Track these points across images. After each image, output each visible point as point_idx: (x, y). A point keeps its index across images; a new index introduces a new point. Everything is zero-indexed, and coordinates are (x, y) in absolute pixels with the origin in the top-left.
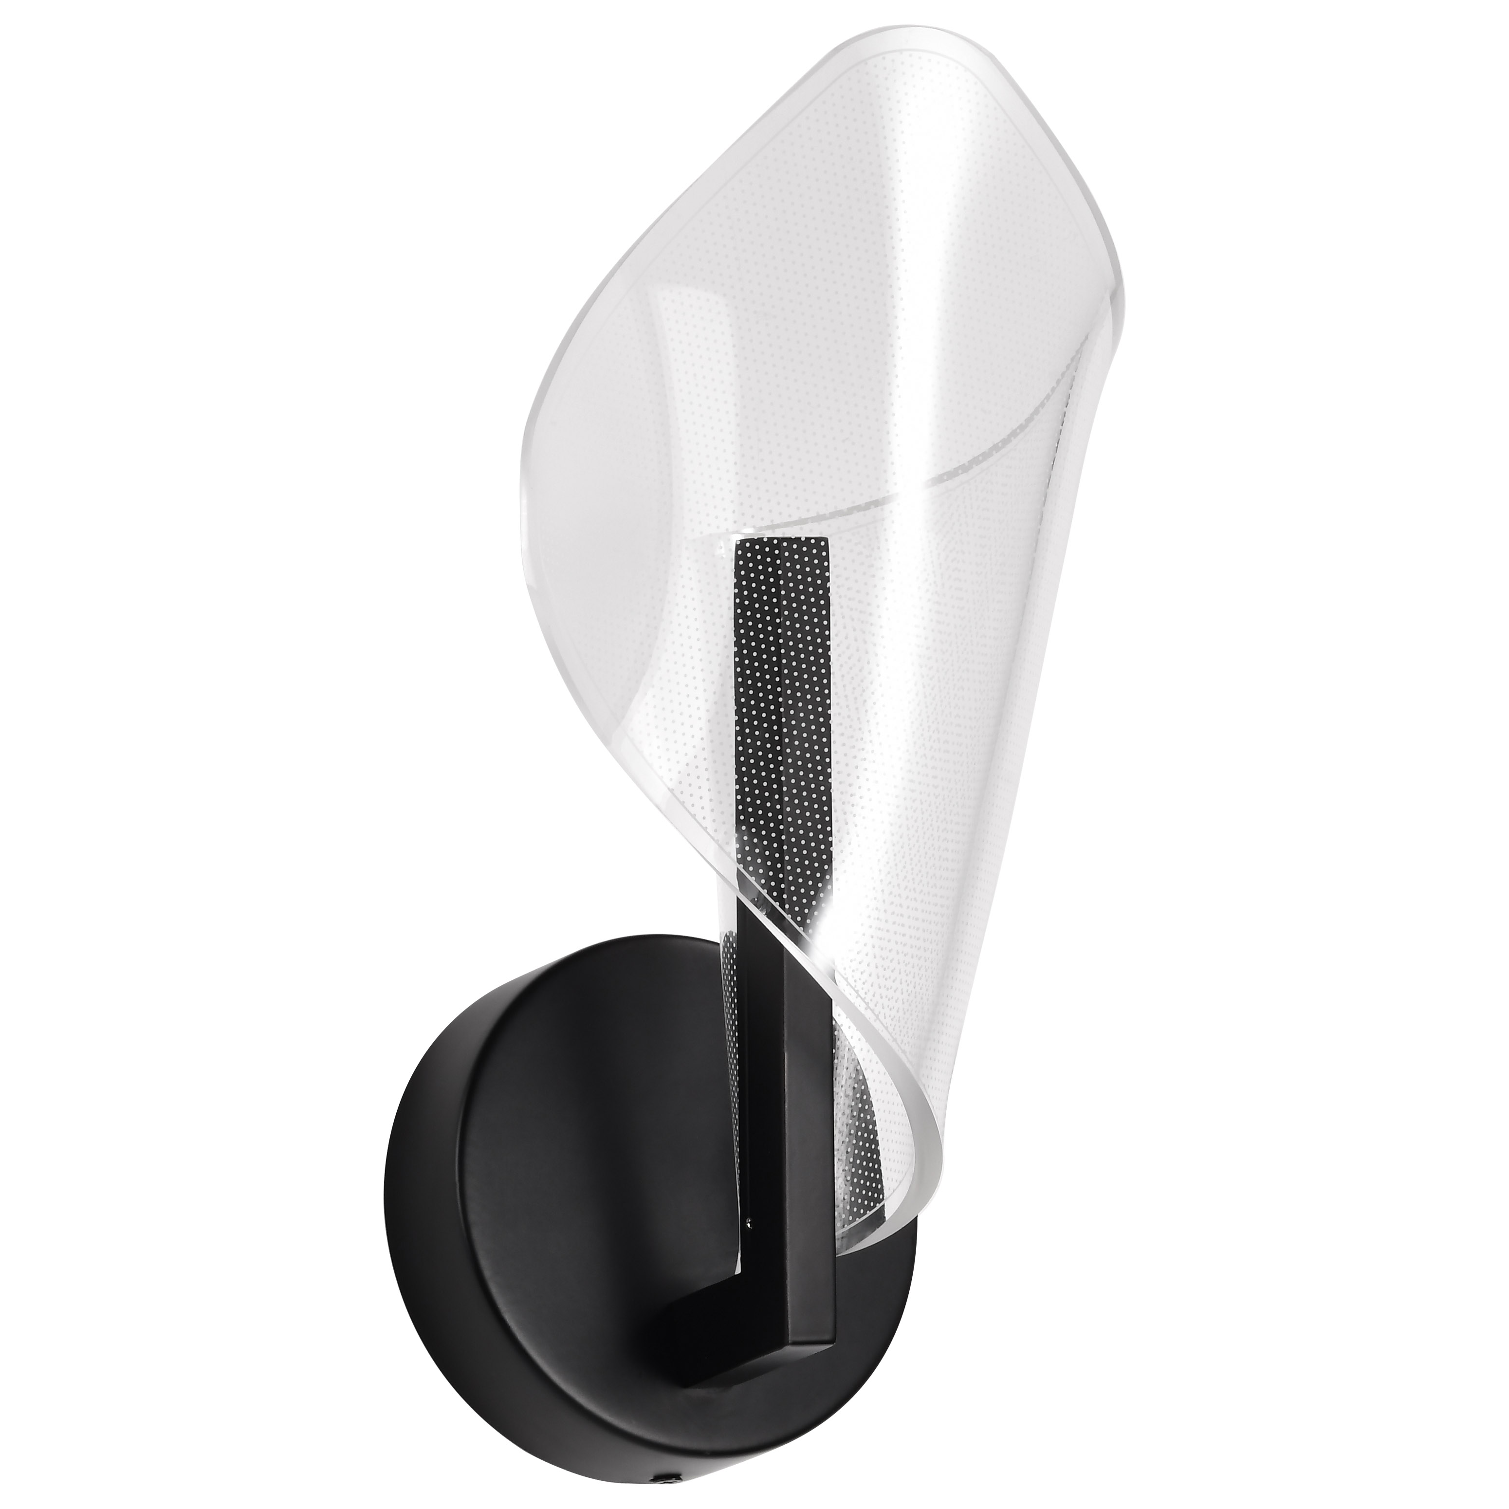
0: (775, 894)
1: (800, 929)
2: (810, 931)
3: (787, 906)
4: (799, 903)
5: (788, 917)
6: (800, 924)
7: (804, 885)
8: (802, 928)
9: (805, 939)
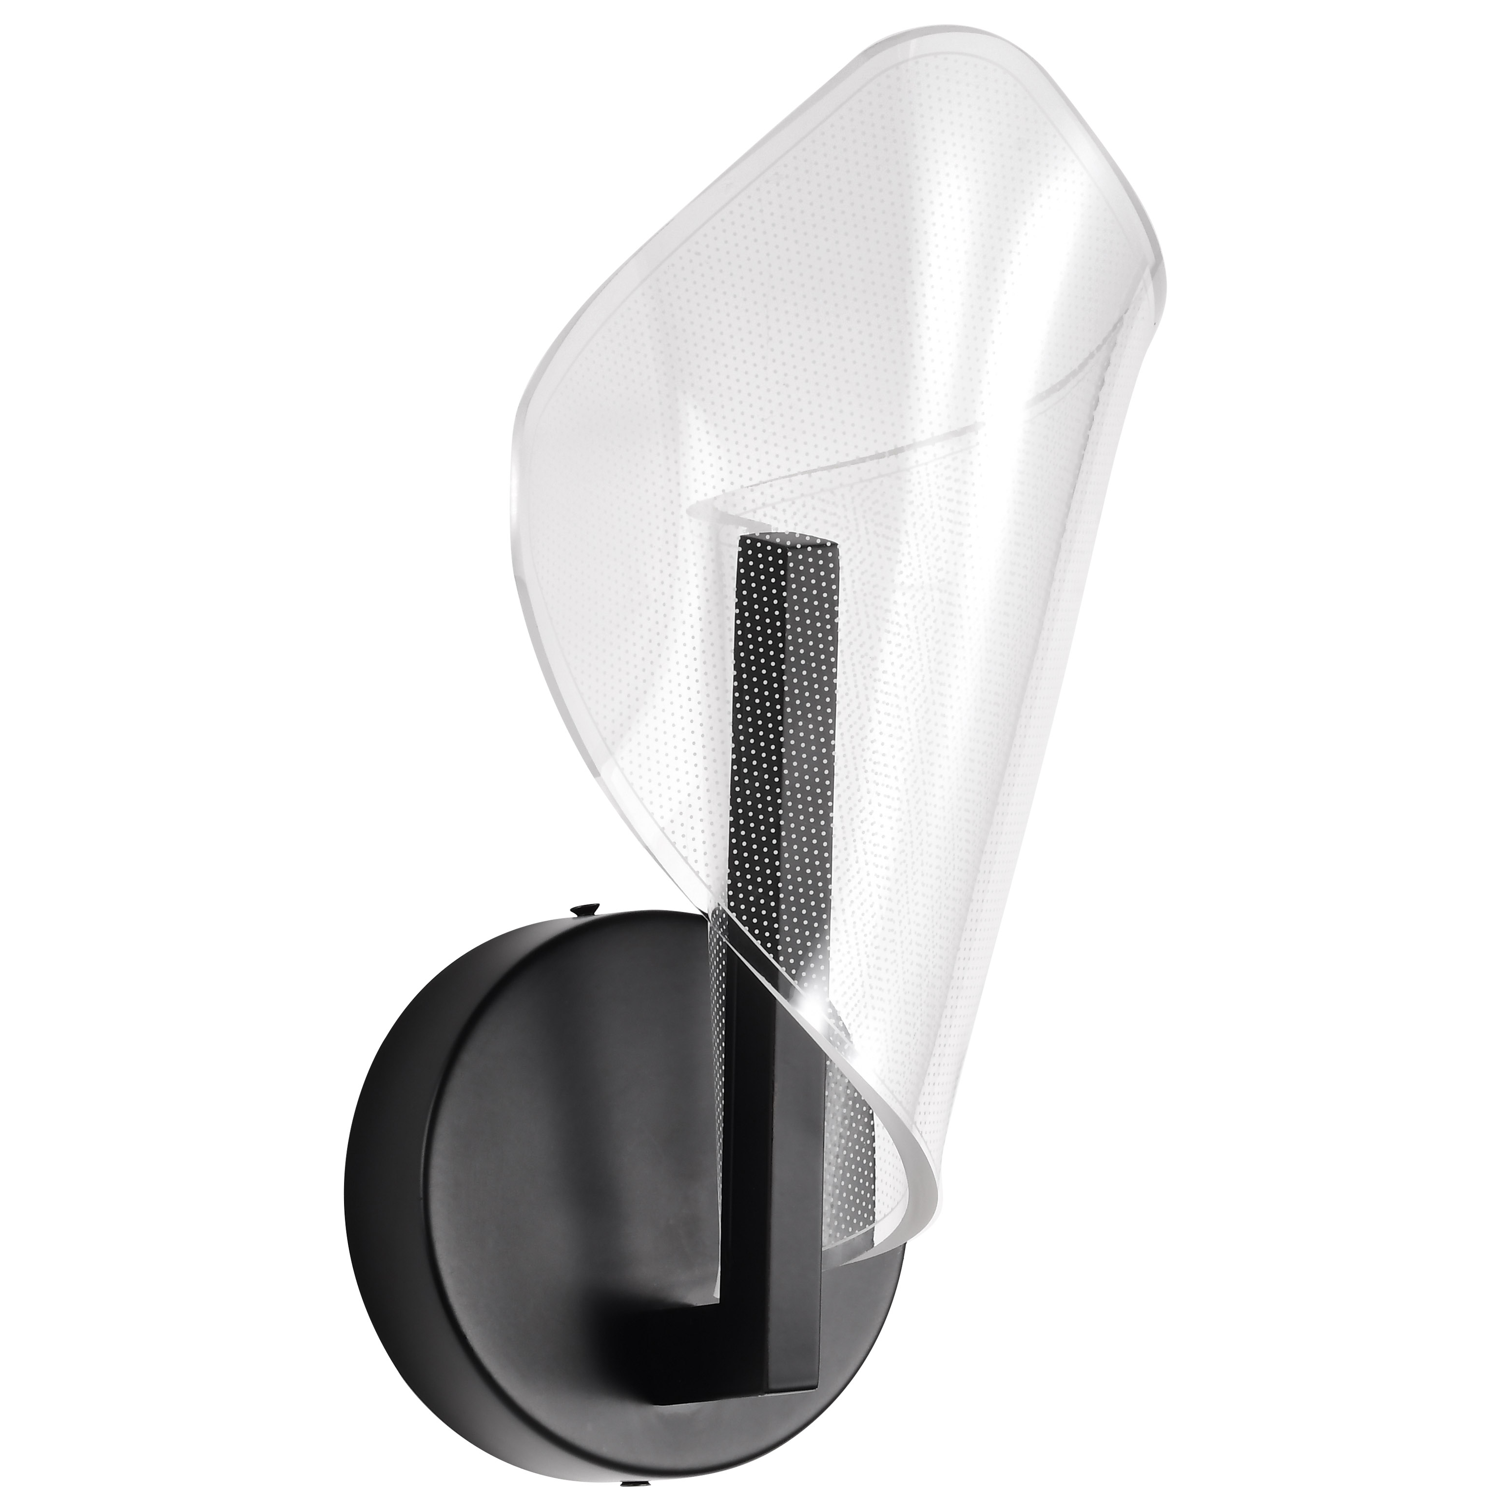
0: (769, 945)
1: (794, 983)
2: (806, 985)
3: (781, 958)
4: (794, 955)
5: (782, 970)
6: (793, 977)
7: (801, 935)
8: (796, 982)
9: (799, 992)
